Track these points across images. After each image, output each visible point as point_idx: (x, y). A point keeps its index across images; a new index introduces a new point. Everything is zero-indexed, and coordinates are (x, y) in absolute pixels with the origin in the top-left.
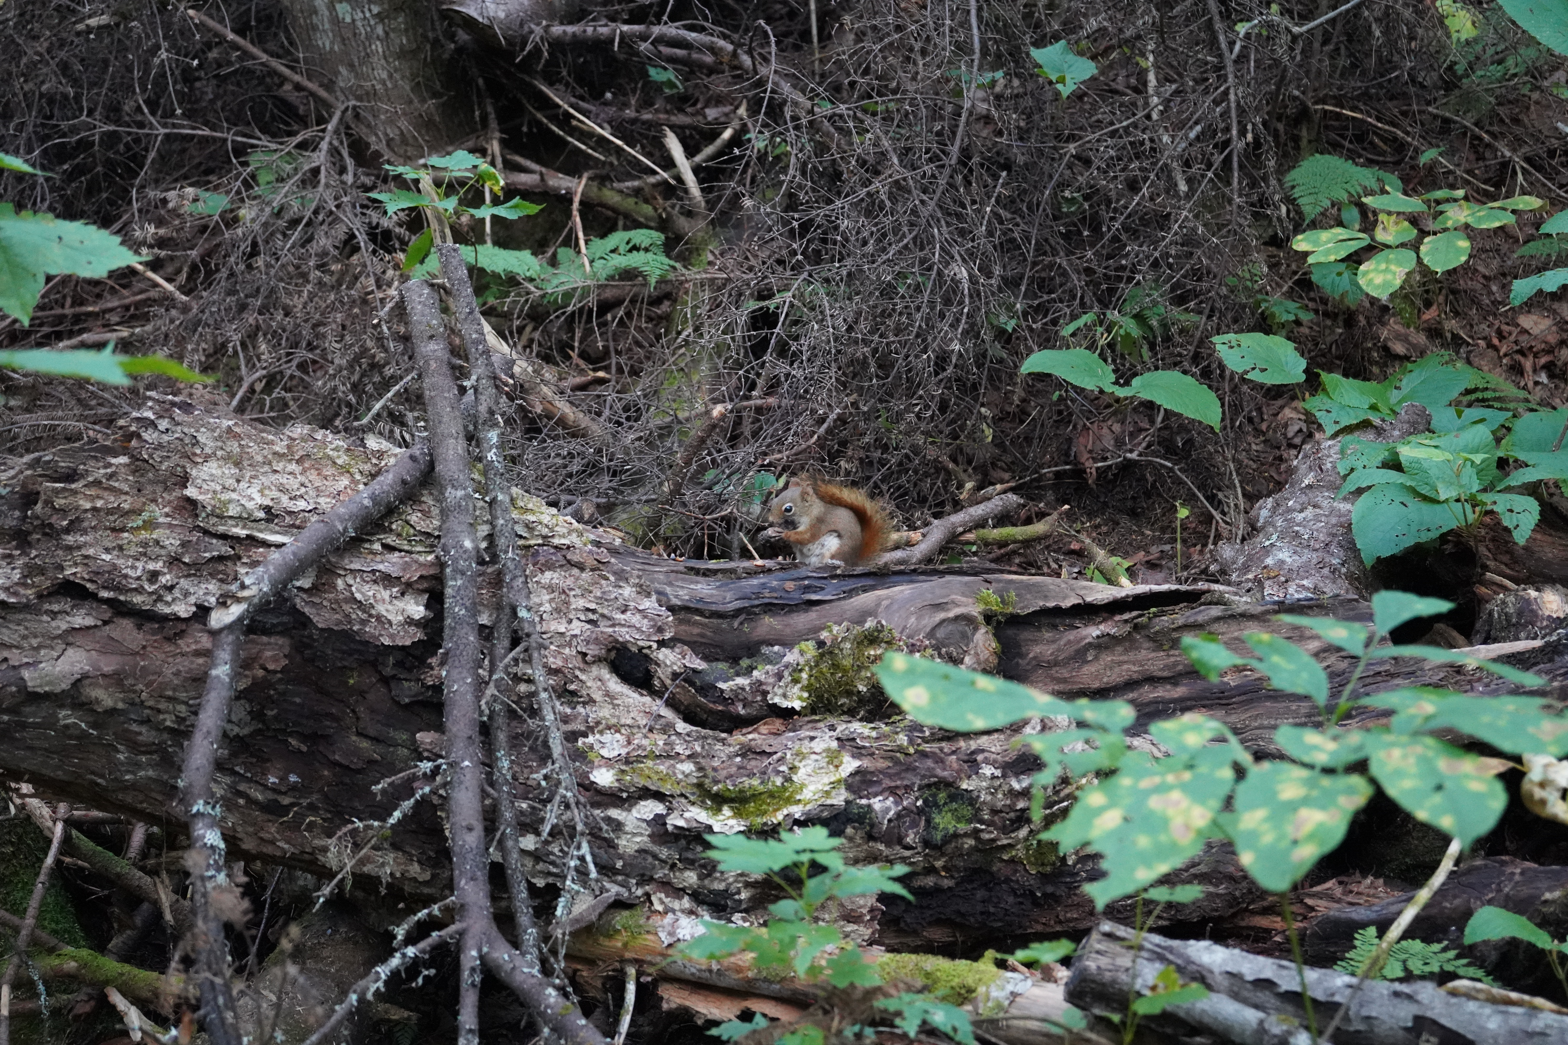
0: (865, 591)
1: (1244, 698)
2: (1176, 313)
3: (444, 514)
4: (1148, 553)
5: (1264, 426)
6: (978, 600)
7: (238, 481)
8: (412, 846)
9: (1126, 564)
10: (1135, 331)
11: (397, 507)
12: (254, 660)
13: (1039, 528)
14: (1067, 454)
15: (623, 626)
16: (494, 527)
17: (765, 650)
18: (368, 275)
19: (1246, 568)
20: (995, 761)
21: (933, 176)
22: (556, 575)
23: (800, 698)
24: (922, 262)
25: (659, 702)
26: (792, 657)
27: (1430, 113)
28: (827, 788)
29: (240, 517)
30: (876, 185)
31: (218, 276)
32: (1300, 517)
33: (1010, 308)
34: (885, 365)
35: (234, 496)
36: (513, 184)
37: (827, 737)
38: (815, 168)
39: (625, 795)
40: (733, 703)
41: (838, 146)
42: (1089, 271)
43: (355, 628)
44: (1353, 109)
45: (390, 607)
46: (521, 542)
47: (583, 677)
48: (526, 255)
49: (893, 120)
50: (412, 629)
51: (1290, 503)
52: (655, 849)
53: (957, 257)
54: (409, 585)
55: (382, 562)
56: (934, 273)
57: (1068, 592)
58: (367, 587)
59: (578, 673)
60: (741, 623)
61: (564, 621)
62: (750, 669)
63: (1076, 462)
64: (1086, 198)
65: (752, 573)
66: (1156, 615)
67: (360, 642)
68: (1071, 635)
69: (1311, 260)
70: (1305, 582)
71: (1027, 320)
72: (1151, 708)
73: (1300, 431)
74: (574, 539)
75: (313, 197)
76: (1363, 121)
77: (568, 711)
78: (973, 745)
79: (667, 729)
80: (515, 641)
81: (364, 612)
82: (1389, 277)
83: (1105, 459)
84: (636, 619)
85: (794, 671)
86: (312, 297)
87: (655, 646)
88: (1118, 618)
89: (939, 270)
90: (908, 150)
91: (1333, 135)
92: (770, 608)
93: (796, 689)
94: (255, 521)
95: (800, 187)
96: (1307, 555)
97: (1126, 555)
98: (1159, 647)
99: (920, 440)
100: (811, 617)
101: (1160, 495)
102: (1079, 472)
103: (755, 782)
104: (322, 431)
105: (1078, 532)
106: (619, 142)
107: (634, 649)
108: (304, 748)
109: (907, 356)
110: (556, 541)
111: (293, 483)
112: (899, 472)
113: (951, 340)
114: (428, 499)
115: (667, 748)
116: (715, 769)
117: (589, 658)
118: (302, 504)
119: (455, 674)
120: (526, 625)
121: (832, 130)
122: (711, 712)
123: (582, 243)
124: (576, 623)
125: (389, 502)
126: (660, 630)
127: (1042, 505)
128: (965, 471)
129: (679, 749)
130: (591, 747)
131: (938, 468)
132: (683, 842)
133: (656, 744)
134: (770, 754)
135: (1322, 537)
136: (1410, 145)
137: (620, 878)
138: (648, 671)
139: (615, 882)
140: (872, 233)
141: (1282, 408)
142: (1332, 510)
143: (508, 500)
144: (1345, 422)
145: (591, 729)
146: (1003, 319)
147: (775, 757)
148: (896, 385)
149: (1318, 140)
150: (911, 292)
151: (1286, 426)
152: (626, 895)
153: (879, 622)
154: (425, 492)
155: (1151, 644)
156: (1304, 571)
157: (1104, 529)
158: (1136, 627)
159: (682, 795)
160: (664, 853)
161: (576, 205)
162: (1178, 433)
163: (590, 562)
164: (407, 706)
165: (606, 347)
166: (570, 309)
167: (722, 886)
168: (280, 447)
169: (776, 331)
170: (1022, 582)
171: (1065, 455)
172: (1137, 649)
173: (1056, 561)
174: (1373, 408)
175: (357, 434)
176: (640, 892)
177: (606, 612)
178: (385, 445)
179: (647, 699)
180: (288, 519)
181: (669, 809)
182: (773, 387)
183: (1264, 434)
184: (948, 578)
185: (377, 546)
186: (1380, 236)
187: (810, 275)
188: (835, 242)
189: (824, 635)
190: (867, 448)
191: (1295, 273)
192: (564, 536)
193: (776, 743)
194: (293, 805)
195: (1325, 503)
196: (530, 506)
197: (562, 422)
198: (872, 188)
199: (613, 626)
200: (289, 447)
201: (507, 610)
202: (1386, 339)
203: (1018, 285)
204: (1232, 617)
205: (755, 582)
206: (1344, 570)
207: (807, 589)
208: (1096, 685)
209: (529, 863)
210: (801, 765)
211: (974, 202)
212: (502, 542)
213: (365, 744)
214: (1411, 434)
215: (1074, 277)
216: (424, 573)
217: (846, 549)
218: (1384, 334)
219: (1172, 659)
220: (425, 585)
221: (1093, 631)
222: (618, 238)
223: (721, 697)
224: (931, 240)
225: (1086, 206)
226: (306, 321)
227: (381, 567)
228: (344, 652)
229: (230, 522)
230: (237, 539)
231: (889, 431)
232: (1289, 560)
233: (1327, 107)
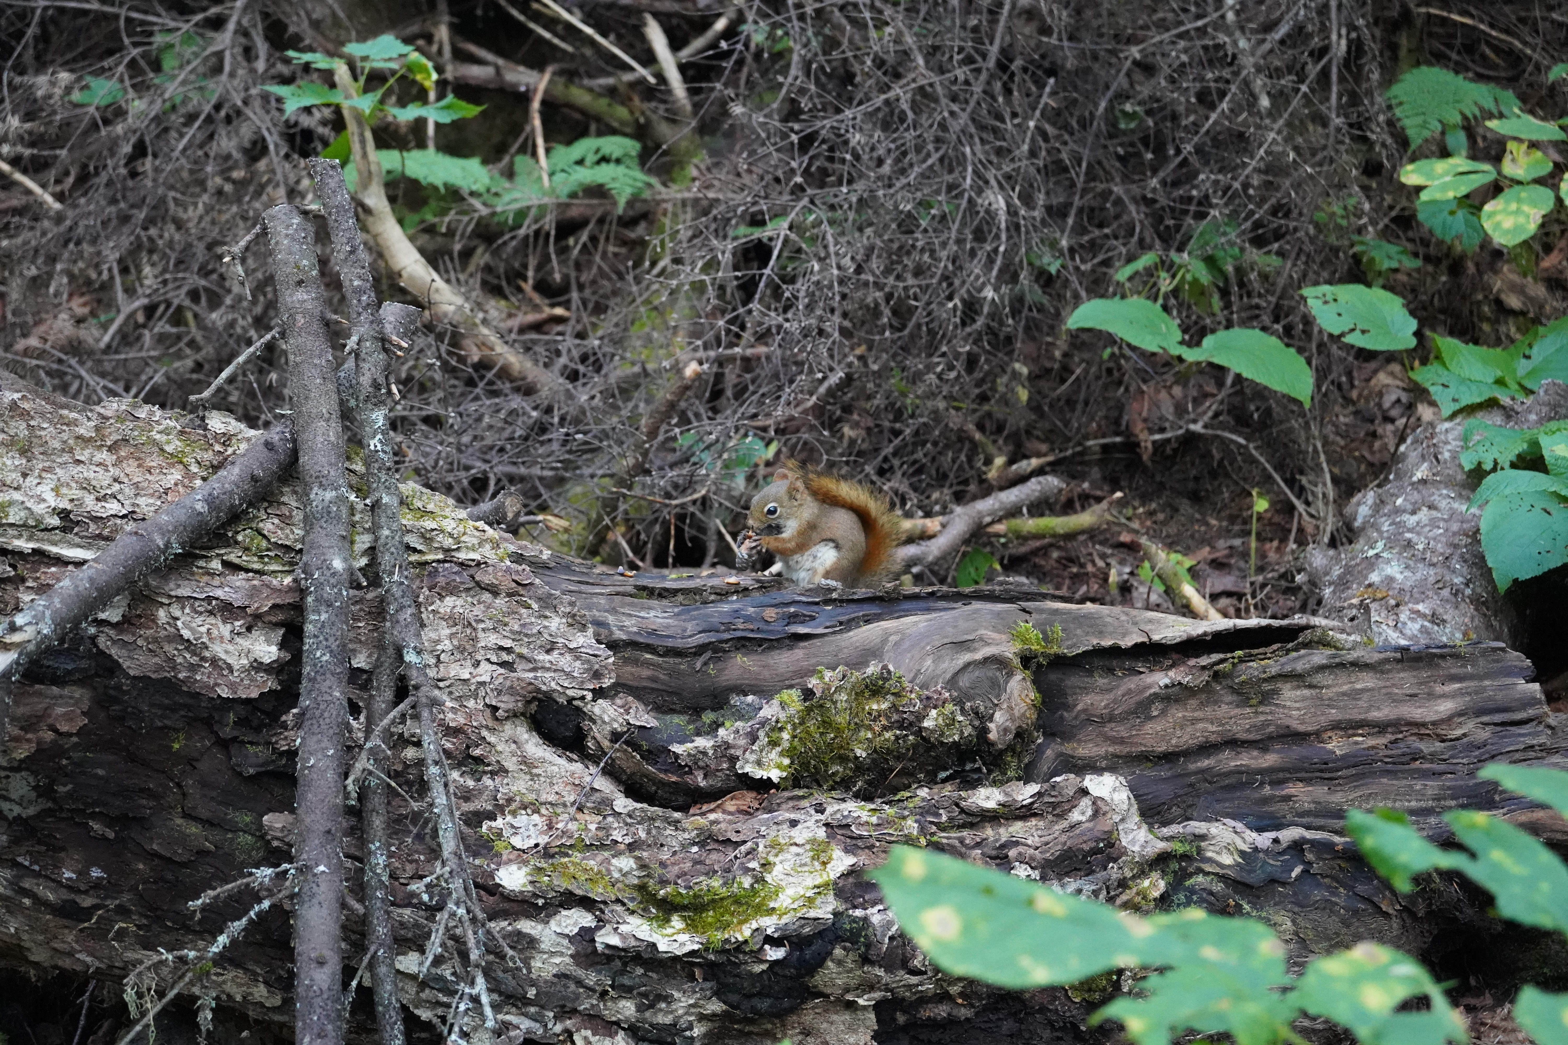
0: (868, 622)
1: (1353, 771)
2: (1254, 255)
3: (309, 522)
4: (1213, 548)
5: (1354, 394)
6: (1014, 637)
7: (25, 475)
8: (257, 962)
9: (1188, 563)
10: (1204, 276)
11: (245, 512)
12: (40, 718)
13: (1084, 519)
14: (1117, 422)
15: (548, 669)
16: (376, 539)
17: (735, 700)
18: (277, 185)
19: (1342, 584)
20: (1032, 858)
21: (967, 82)
22: (459, 602)
23: (779, 767)
24: (951, 187)
25: (593, 769)
26: (770, 711)
27: (1553, 22)
28: (810, 893)
29: (25, 525)
30: (897, 90)
31: (96, 180)
32: (1412, 520)
33: (1053, 245)
34: (902, 313)
35: (17, 496)
36: (463, 77)
37: (811, 823)
38: (822, 68)
39: (540, 902)
40: (690, 772)
41: (851, 41)
42: (1149, 202)
43: (181, 676)
44: (1464, 13)
45: (230, 647)
46: (414, 558)
47: (492, 739)
48: (474, 165)
49: (918, 12)
50: (261, 677)
51: (1399, 501)
52: (580, 973)
53: (993, 182)
54: (257, 617)
55: (221, 586)
56: (964, 203)
57: (1129, 626)
58: (199, 620)
59: (485, 733)
60: (705, 664)
61: (469, 663)
62: (716, 726)
63: (1128, 433)
64: (1149, 113)
65: (723, 594)
66: (1241, 661)
67: (189, 694)
68: (1132, 683)
69: (1424, 196)
70: (1420, 607)
71: (1073, 259)
72: (1231, 780)
73: (1398, 401)
74: (487, 551)
75: (216, 88)
76: (1474, 28)
77: (471, 783)
78: (1004, 833)
79: (603, 807)
80: (402, 691)
81: (194, 654)
82: (1521, 220)
83: (1162, 430)
84: (566, 662)
85: (773, 730)
86: (209, 209)
87: (589, 696)
88: (1192, 662)
89: (970, 201)
90: (936, 48)
91: (1437, 45)
92: (743, 644)
93: (774, 755)
94: (46, 530)
95: (802, 91)
96: (1423, 571)
97: (1187, 551)
98: (1245, 701)
99: (941, 405)
100: (796, 656)
101: (1227, 475)
102: (1132, 446)
103: (716, 883)
104: (147, 407)
105: (1129, 519)
106: (589, 30)
107: (562, 700)
108: (111, 835)
109: (929, 303)
110: (462, 556)
111: (102, 478)
112: (915, 444)
113: (984, 285)
114: (289, 499)
115: (601, 834)
116: (663, 864)
117: (500, 713)
118: (113, 507)
119: (312, 742)
120: (414, 673)
121: (844, 21)
122: (663, 784)
123: (541, 151)
124: (484, 666)
125: (232, 506)
126: (597, 675)
127: (1086, 485)
128: (995, 442)
129: (617, 835)
130: (500, 835)
131: (962, 437)
132: (618, 963)
133: (586, 829)
134: (738, 844)
135: (1440, 548)
136: (1530, 59)
137: (532, 1010)
138: (580, 729)
139: (526, 1015)
140: (889, 151)
141: (1375, 372)
142: (1453, 513)
143: (395, 502)
144: (1467, 399)
145: (501, 809)
146: (1046, 259)
147: (743, 848)
148: (914, 336)
149: (1419, 49)
150: (935, 224)
151: (1380, 394)
152: (540, 1032)
153: (885, 667)
154: (286, 489)
155: (1235, 698)
156: (1419, 592)
157: (1161, 516)
158: (1216, 676)
159: (618, 901)
160: (591, 978)
161: (536, 105)
162: (1252, 400)
163: (507, 584)
164: (251, 777)
165: (566, 278)
166: (522, 232)
167: (668, 1020)
168: (86, 429)
169: (767, 271)
170: (1069, 612)
171: (1115, 424)
172: (1216, 702)
173: (1103, 556)
174: (1500, 382)
175: (198, 411)
176: (558, 1028)
177: (525, 651)
178: (234, 425)
179: (578, 767)
180: (92, 527)
181: (600, 920)
182: (763, 337)
183: (1354, 403)
184: (977, 605)
185: (216, 565)
186: (1509, 168)
187: (812, 202)
188: (843, 161)
189: (813, 682)
190: (876, 414)
191: (1391, 208)
192: (473, 549)
193: (747, 827)
194: (96, 907)
195: (1443, 504)
196: (430, 507)
197: (505, 373)
198: (891, 94)
199: (534, 670)
200: (97, 429)
201: (391, 651)
202: (1500, 291)
203: (1065, 216)
204: (1341, 665)
205: (726, 607)
206: (1468, 592)
207: (793, 618)
208: (1162, 748)
209: (411, 988)
210: (777, 860)
211: (1014, 115)
212: (386, 560)
213: (194, 829)
214: (1551, 419)
215: (1132, 208)
216: (279, 601)
217: (845, 563)
218: (1498, 285)
219: (1262, 718)
220: (281, 617)
221: (1160, 679)
222: (585, 147)
223: (676, 765)
224: (961, 160)
225: (1151, 123)
226: (200, 239)
227: (219, 593)
228: (165, 708)
229: (11, 531)
230: (20, 554)
231: (904, 395)
232: (1399, 577)
233: (1433, 11)
